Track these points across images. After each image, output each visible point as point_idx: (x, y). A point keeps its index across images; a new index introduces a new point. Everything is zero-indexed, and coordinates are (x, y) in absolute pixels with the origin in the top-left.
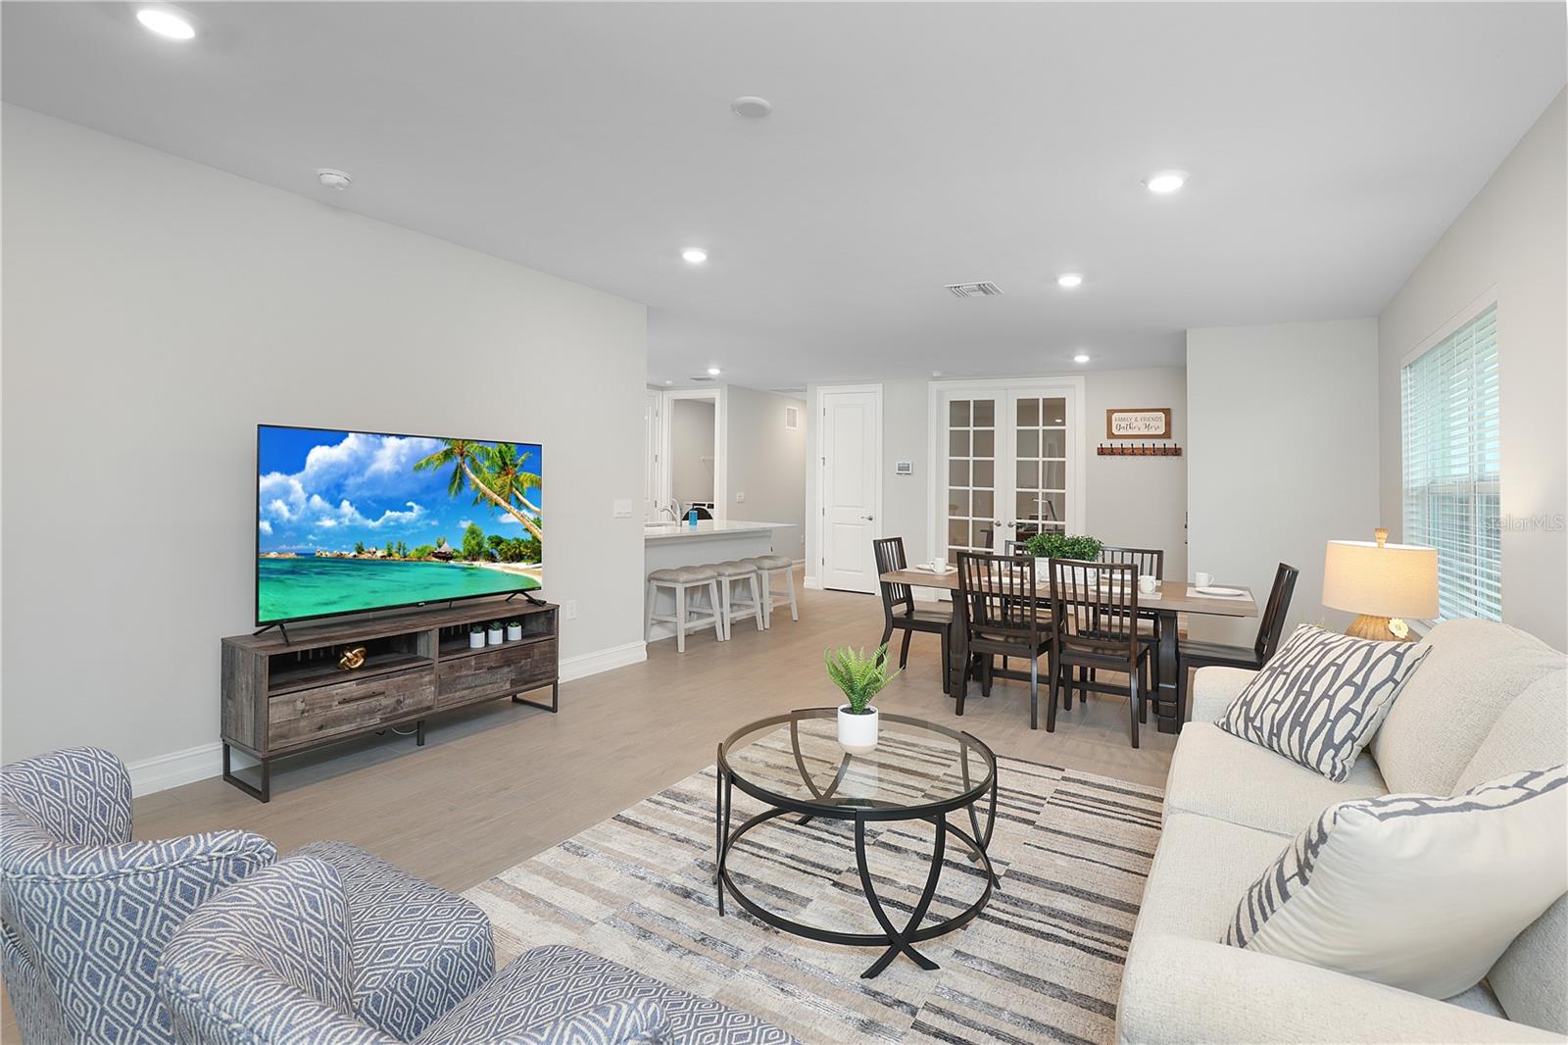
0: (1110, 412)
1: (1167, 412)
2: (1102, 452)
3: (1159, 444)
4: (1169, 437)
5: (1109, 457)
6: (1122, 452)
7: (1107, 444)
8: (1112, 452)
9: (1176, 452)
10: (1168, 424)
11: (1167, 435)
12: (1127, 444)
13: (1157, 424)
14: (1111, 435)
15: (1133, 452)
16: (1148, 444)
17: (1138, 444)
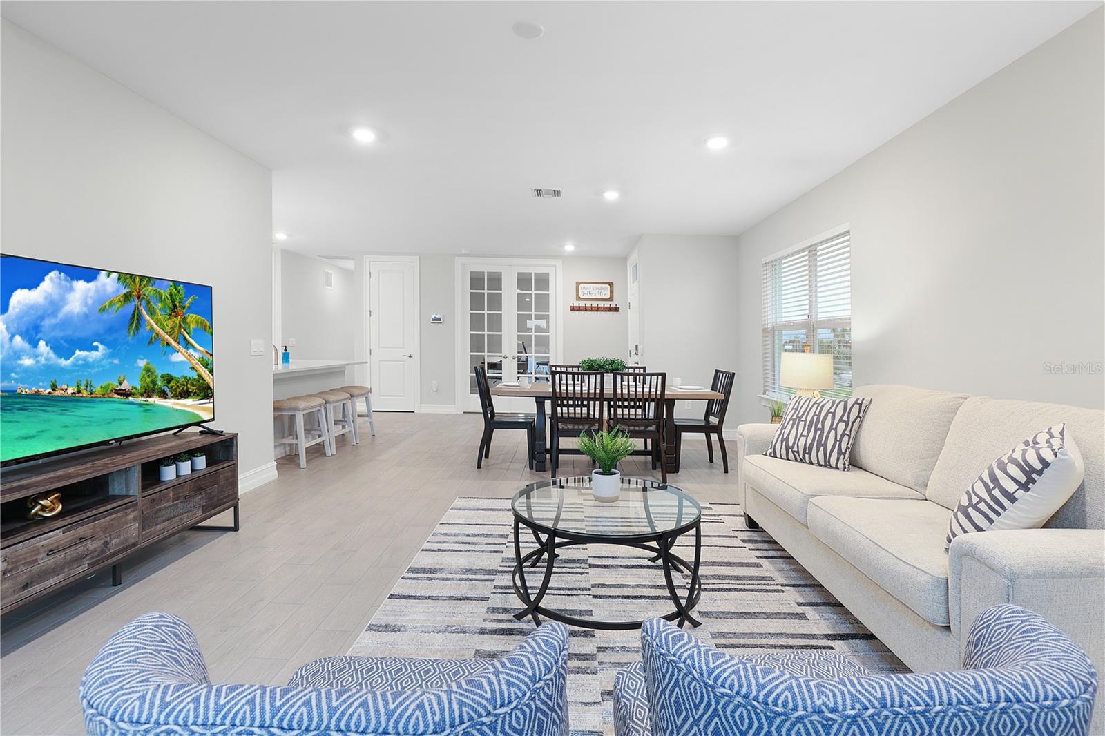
0: (578, 284)
1: (611, 284)
2: (573, 309)
3: (607, 304)
4: (612, 300)
5: (577, 312)
6: (585, 309)
7: (576, 304)
8: (579, 309)
9: (616, 309)
10: (612, 292)
11: (611, 299)
12: (588, 304)
13: (605, 292)
14: (579, 298)
15: (592, 309)
16: (601, 304)
17: (595, 304)
